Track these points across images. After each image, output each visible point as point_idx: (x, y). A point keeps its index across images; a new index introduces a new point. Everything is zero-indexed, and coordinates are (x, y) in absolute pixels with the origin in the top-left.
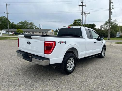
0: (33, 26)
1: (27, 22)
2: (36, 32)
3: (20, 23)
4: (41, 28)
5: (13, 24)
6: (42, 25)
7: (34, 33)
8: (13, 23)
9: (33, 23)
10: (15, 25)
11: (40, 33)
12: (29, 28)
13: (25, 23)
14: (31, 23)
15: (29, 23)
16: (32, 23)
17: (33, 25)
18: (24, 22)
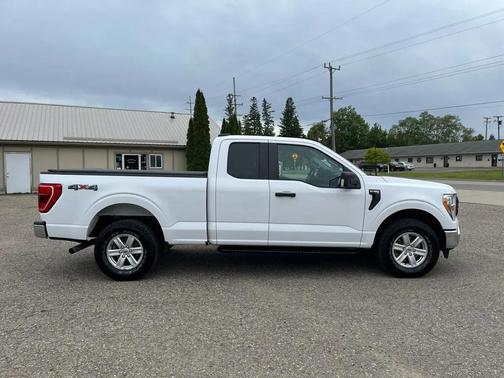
0: (458, 130)
1: (431, 117)
2: (459, 158)
3: (402, 124)
4: (492, 137)
5: (376, 130)
6: (500, 123)
7: (449, 161)
8: (376, 128)
9: (453, 118)
10: (385, 134)
11: (479, 157)
12: (436, 142)
13: (421, 123)
14: (448, 119)
15: (438, 119)
16: (450, 117)
17: (455, 126)
18: (418, 118)
